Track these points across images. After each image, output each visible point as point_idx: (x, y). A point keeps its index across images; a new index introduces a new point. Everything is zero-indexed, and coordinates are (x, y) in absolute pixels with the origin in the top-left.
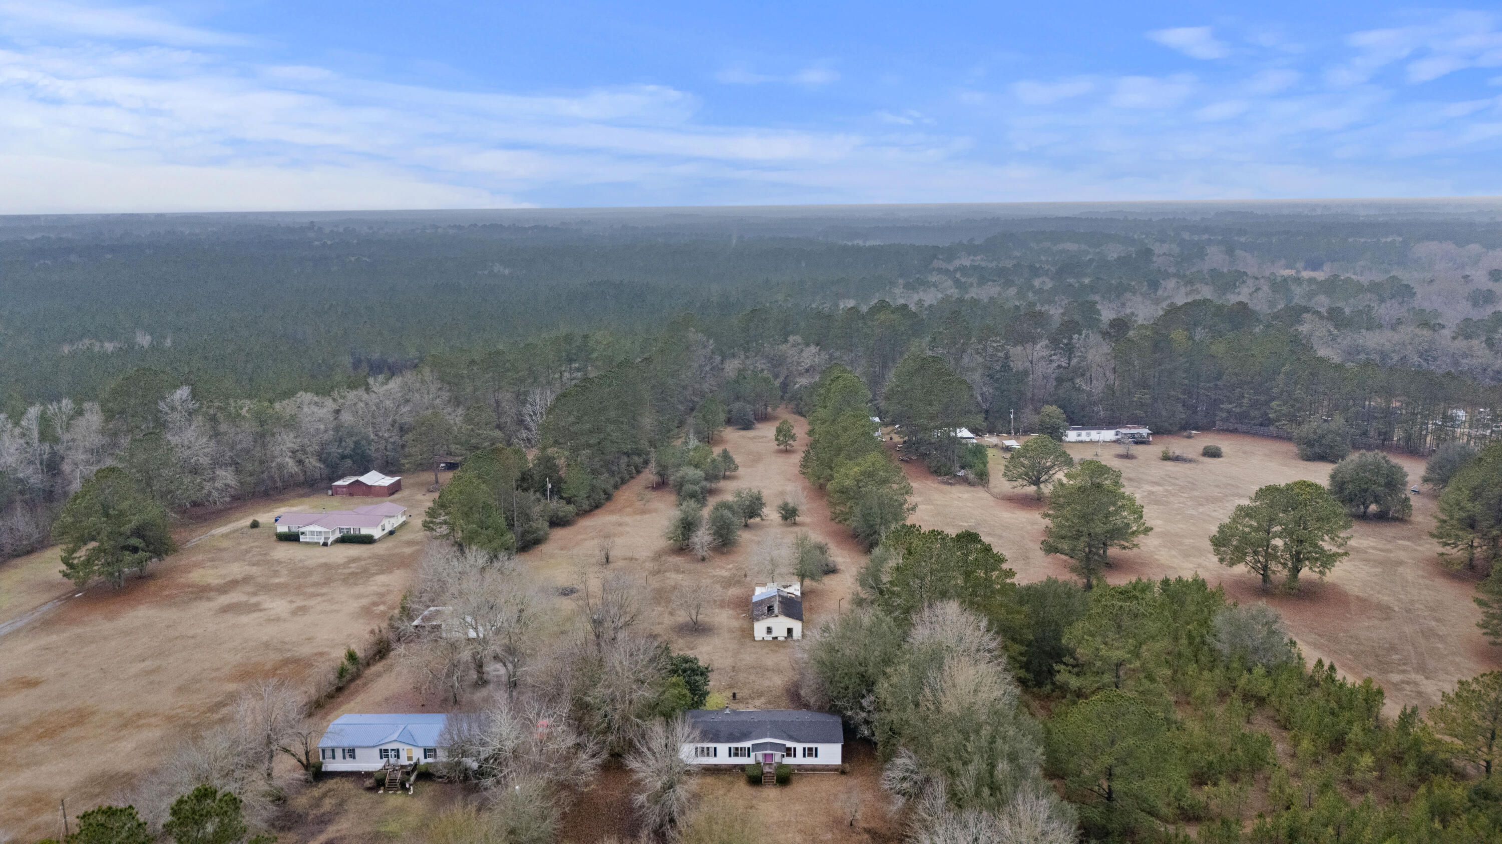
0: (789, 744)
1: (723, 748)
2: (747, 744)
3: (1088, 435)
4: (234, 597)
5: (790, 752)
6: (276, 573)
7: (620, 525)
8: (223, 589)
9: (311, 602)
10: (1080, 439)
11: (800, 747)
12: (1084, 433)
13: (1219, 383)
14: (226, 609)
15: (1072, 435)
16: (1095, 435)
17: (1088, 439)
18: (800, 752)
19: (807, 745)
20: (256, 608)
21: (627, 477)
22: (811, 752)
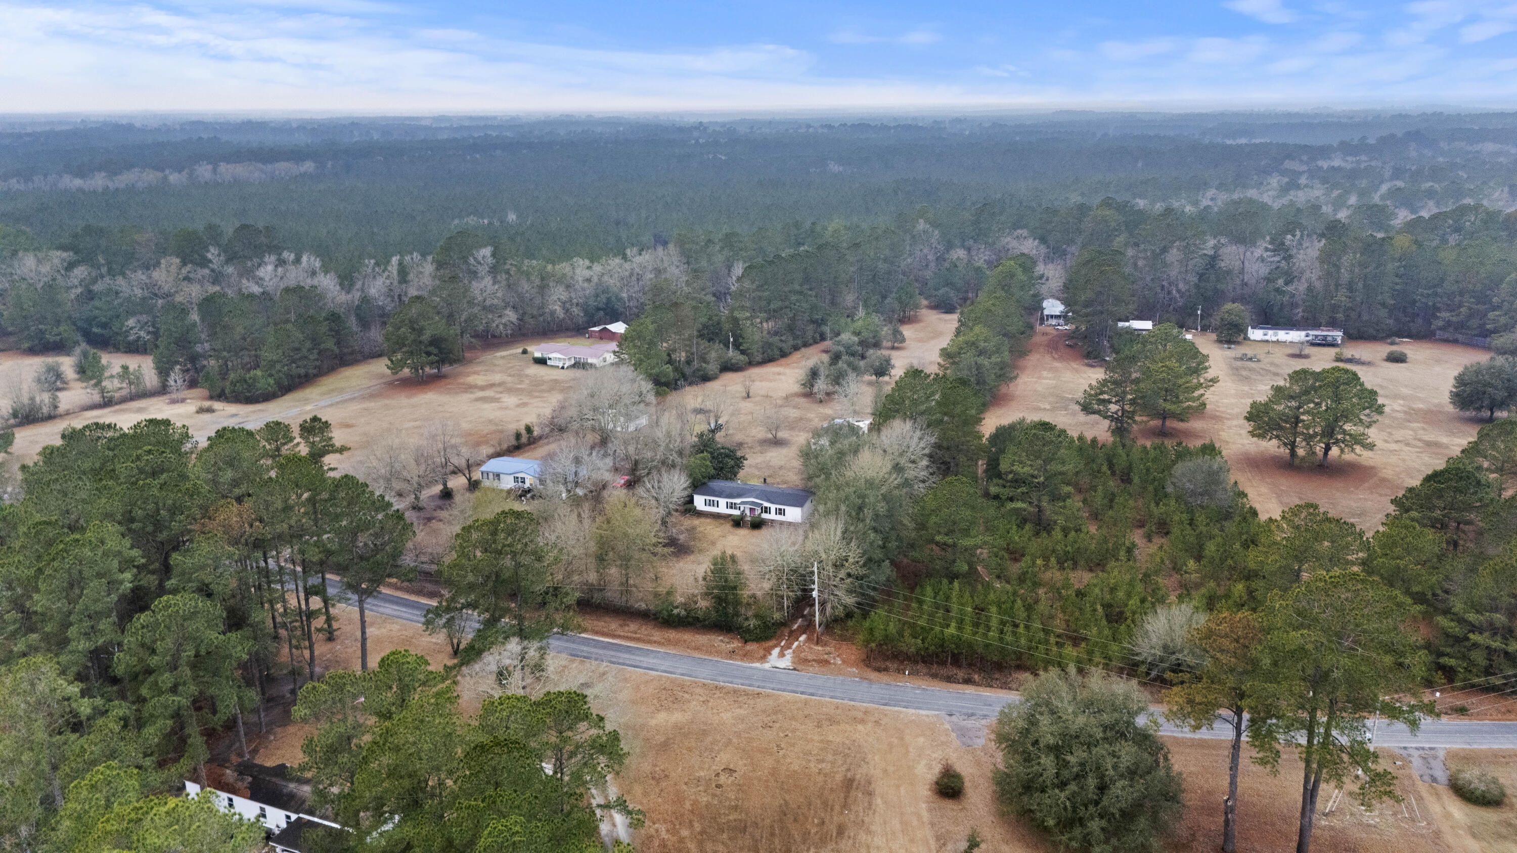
0: (766, 504)
1: (723, 502)
2: (738, 501)
3: (1276, 335)
4: (489, 393)
5: (767, 510)
6: (521, 382)
7: (779, 374)
8: (482, 388)
9: (531, 401)
10: (1266, 338)
11: (773, 507)
12: (1270, 332)
13: (1439, 290)
14: (478, 400)
15: (1255, 334)
16: (1283, 335)
17: (1274, 339)
18: (773, 511)
19: (779, 507)
20: (497, 400)
21: (811, 341)
22: (781, 512)
